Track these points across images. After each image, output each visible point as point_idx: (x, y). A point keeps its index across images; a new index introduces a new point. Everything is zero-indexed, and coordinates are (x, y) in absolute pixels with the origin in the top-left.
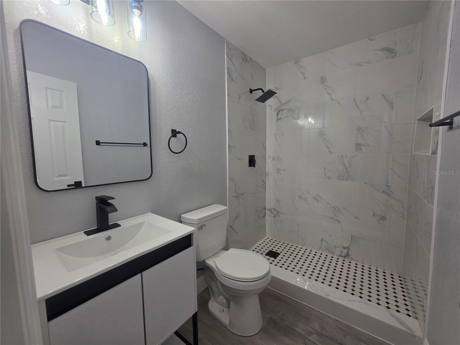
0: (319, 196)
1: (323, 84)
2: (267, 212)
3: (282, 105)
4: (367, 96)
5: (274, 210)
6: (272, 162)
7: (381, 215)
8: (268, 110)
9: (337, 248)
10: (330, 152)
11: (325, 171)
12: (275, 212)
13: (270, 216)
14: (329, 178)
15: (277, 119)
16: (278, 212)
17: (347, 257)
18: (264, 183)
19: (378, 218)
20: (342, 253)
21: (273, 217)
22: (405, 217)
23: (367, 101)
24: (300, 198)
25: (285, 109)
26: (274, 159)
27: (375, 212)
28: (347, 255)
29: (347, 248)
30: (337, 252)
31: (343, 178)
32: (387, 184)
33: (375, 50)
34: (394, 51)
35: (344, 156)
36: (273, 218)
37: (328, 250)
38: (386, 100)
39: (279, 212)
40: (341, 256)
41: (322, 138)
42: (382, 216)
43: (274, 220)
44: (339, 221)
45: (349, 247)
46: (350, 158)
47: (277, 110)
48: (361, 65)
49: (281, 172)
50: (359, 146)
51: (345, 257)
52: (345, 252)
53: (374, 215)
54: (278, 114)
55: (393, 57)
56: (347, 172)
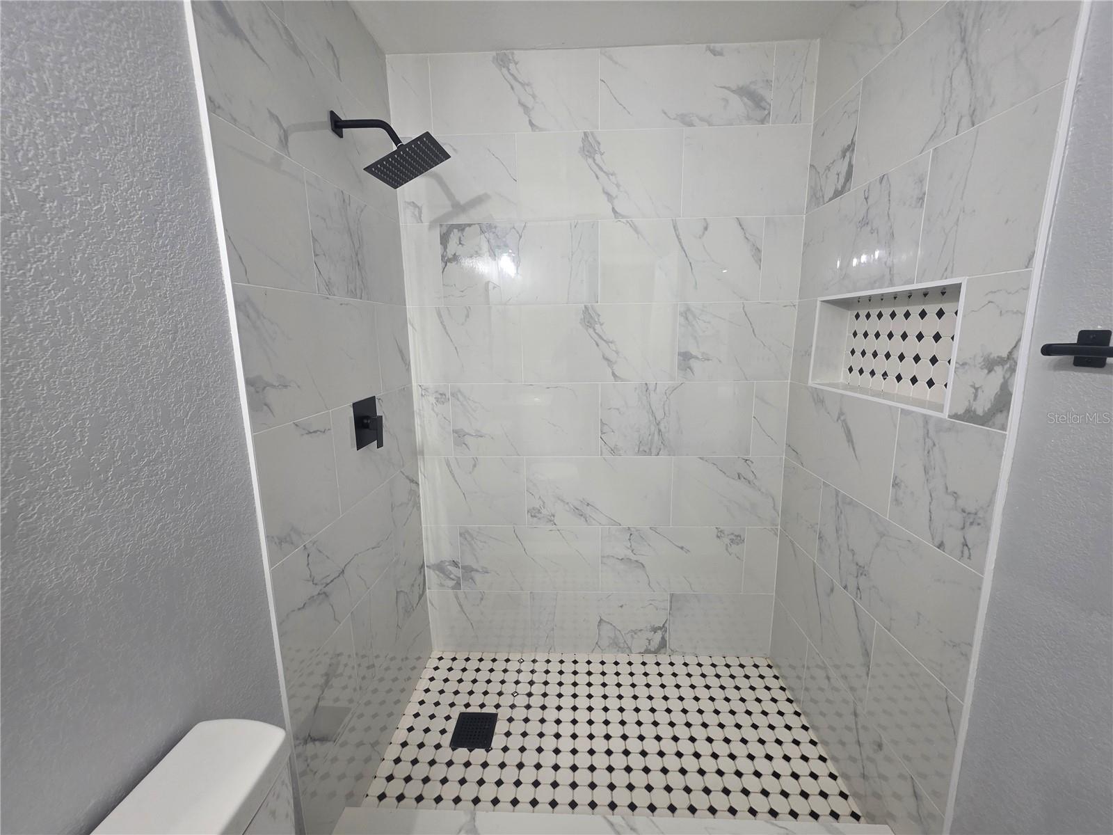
0: (588, 505)
1: (590, 161)
2: (431, 576)
3: (459, 208)
4: (705, 219)
5: (455, 564)
6: (435, 409)
7: (732, 534)
8: (406, 219)
9: (639, 633)
10: (613, 374)
11: (602, 433)
12: (457, 572)
13: (442, 585)
14: (613, 451)
15: (443, 257)
16: (468, 570)
17: (663, 651)
18: (414, 485)
19: (727, 541)
20: (649, 644)
21: (453, 588)
22: (777, 529)
23: (704, 233)
24: (535, 516)
25: (470, 225)
26: (441, 397)
27: (722, 528)
28: (663, 644)
29: (660, 628)
30: (640, 643)
31: (650, 449)
32: (746, 457)
33: (724, 87)
34: (763, 104)
35: (651, 387)
36: (450, 591)
37: (615, 645)
38: (747, 239)
39: (473, 570)
40: (647, 651)
41: (591, 331)
42: (736, 536)
43: (457, 598)
44: (642, 564)
45: (667, 625)
46: (666, 393)
47: (441, 225)
48: (691, 125)
49: (468, 439)
50: (686, 357)
51: (656, 652)
52: (657, 637)
53: (720, 534)
54: (444, 239)
55: (762, 121)
56: (660, 431)
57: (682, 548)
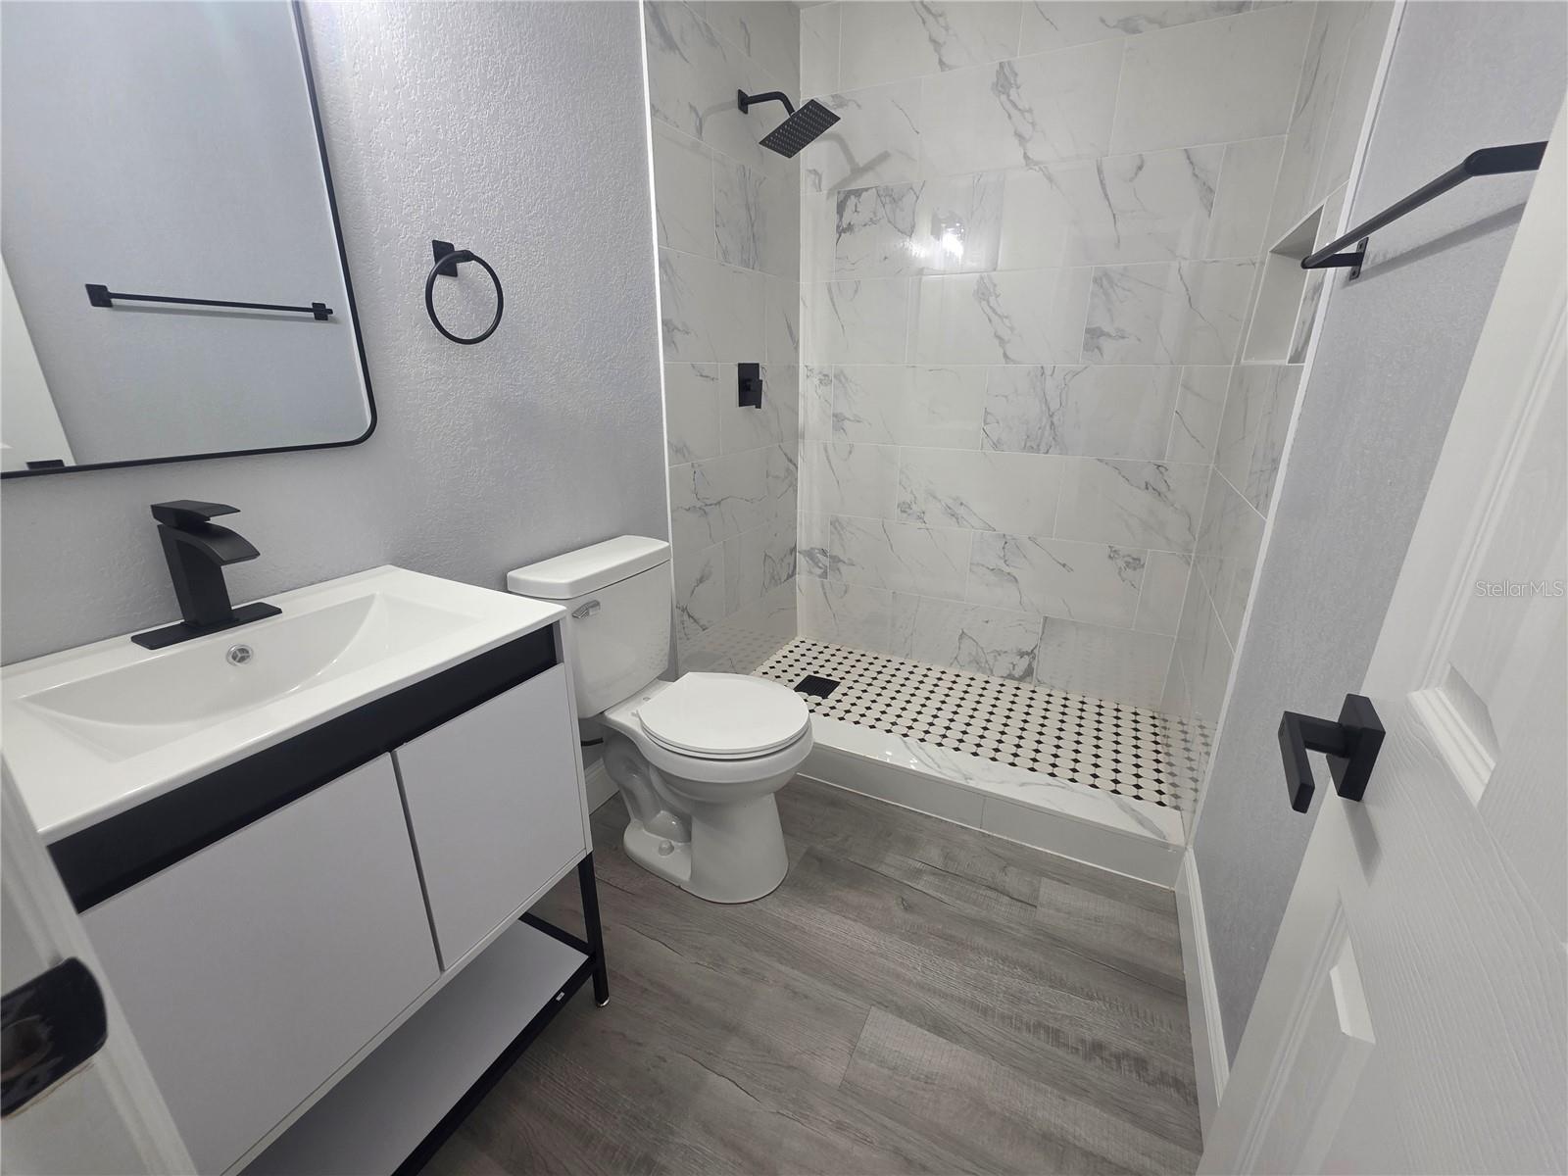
0: (962, 504)
1: (1003, 98)
2: (802, 561)
3: (858, 171)
4: (1141, 155)
5: (824, 552)
6: (819, 391)
7: (1129, 556)
8: (807, 190)
9: (1003, 655)
10: (1005, 355)
11: (986, 423)
12: (825, 561)
13: (810, 572)
14: (996, 446)
15: (838, 227)
16: (835, 559)
17: (1028, 679)
18: (792, 467)
19: (1121, 563)
20: (1014, 669)
21: (820, 576)
22: (1190, 557)
23: (1136, 174)
24: (905, 512)
25: (867, 190)
26: (825, 380)
27: (1117, 547)
28: (1029, 672)
29: (1028, 654)
30: (1002, 666)
31: (1038, 446)
32: (1159, 462)
35: (1048, 372)
36: (818, 579)
37: (976, 663)
38: (1196, 176)
39: (840, 561)
40: (1011, 677)
41: (984, 303)
42: (1134, 559)
43: (823, 586)
44: (1015, 578)
45: (1036, 651)
46: (1064, 379)
47: (839, 193)
48: (1135, 31)
49: (847, 424)
50: (1094, 334)
51: (1021, 679)
52: (1023, 663)
53: (1113, 554)
54: (841, 208)
55: (1238, 10)
56: (1052, 424)
57: (1064, 565)
